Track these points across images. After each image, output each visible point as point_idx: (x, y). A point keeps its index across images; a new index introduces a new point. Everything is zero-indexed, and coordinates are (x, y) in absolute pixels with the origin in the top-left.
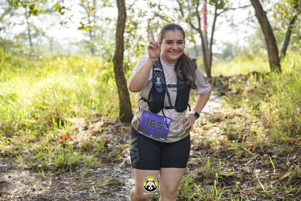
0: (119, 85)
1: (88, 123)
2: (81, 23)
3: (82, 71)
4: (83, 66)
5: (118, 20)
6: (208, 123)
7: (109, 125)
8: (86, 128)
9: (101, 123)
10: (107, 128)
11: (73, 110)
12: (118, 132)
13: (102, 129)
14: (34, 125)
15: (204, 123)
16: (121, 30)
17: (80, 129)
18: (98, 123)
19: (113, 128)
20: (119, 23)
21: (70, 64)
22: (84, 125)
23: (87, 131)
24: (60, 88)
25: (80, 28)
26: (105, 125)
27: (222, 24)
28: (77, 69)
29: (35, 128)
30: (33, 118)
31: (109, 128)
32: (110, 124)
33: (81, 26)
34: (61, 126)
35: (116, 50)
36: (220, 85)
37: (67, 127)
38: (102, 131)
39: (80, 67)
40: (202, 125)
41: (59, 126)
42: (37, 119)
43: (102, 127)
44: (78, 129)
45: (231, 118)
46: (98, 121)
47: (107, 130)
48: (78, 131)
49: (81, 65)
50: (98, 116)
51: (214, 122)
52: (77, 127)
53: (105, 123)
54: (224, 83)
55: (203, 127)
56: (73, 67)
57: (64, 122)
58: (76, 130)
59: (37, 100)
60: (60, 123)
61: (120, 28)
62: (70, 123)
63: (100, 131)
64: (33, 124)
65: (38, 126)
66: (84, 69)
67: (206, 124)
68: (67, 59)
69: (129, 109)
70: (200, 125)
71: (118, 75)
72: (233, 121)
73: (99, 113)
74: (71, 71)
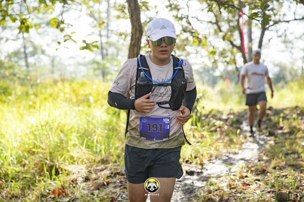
1: (90, 172)
2: (84, 41)
3: (88, 100)
4: (90, 94)
5: (132, 39)
6: (249, 174)
7: (117, 176)
8: (87, 179)
9: (107, 172)
10: (114, 180)
11: (72, 154)
13: (107, 180)
14: (19, 174)
15: (244, 174)
16: (136, 49)
17: (80, 180)
18: (103, 173)
19: (122, 180)
20: (133, 42)
21: (74, 91)
22: (85, 175)
23: (88, 183)
24: (56, 125)
25: (84, 48)
26: (112, 175)
27: (271, 40)
28: (82, 98)
29: (21, 178)
30: (19, 165)
31: (117, 180)
32: (118, 173)
33: (85, 45)
34: (54, 177)
36: (268, 122)
37: (62, 177)
38: (108, 183)
39: (86, 96)
40: (242, 177)
41: (51, 175)
42: (24, 166)
43: (108, 177)
44: (76, 180)
45: (281, 169)
46: (103, 170)
47: (115, 183)
48: (77, 184)
49: (87, 92)
50: (104, 162)
51: (258, 175)
52: (76, 178)
53: (112, 173)
54: (272, 118)
55: (242, 180)
56: (77, 96)
57: (60, 170)
58: (74, 181)
59: (26, 140)
60: (53, 172)
61: (133, 49)
62: (67, 172)
63: (105, 183)
64: (18, 172)
65: (24, 176)
66: (91, 98)
67: (246, 177)
68: (70, 85)
70: (238, 178)
72: (284, 174)
73: (105, 159)
74: (74, 100)
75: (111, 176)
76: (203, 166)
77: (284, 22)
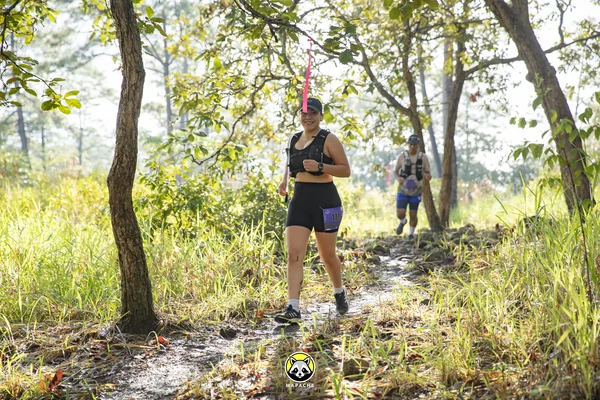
0: (122, 242)
5: (124, 86)
7: (91, 340)
10: (83, 346)
12: (104, 356)
13: (70, 347)
16: (130, 104)
19: (98, 346)
20: (126, 92)
26: (82, 339)
31: (89, 345)
32: (94, 335)
35: (116, 157)
38: (68, 354)
47: (82, 351)
53: (83, 335)
61: (126, 105)
69: (145, 299)
71: (120, 217)
75: (78, 340)
76: (261, 322)
77: (500, 65)
